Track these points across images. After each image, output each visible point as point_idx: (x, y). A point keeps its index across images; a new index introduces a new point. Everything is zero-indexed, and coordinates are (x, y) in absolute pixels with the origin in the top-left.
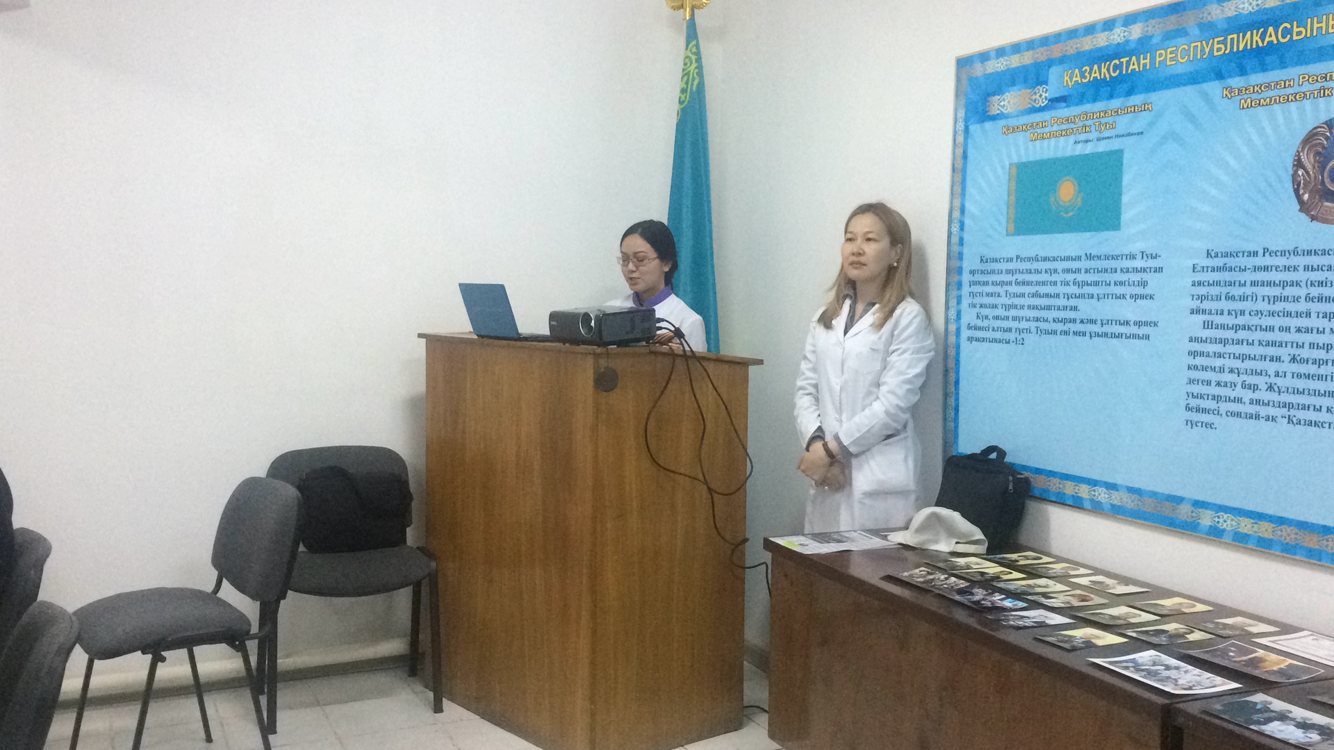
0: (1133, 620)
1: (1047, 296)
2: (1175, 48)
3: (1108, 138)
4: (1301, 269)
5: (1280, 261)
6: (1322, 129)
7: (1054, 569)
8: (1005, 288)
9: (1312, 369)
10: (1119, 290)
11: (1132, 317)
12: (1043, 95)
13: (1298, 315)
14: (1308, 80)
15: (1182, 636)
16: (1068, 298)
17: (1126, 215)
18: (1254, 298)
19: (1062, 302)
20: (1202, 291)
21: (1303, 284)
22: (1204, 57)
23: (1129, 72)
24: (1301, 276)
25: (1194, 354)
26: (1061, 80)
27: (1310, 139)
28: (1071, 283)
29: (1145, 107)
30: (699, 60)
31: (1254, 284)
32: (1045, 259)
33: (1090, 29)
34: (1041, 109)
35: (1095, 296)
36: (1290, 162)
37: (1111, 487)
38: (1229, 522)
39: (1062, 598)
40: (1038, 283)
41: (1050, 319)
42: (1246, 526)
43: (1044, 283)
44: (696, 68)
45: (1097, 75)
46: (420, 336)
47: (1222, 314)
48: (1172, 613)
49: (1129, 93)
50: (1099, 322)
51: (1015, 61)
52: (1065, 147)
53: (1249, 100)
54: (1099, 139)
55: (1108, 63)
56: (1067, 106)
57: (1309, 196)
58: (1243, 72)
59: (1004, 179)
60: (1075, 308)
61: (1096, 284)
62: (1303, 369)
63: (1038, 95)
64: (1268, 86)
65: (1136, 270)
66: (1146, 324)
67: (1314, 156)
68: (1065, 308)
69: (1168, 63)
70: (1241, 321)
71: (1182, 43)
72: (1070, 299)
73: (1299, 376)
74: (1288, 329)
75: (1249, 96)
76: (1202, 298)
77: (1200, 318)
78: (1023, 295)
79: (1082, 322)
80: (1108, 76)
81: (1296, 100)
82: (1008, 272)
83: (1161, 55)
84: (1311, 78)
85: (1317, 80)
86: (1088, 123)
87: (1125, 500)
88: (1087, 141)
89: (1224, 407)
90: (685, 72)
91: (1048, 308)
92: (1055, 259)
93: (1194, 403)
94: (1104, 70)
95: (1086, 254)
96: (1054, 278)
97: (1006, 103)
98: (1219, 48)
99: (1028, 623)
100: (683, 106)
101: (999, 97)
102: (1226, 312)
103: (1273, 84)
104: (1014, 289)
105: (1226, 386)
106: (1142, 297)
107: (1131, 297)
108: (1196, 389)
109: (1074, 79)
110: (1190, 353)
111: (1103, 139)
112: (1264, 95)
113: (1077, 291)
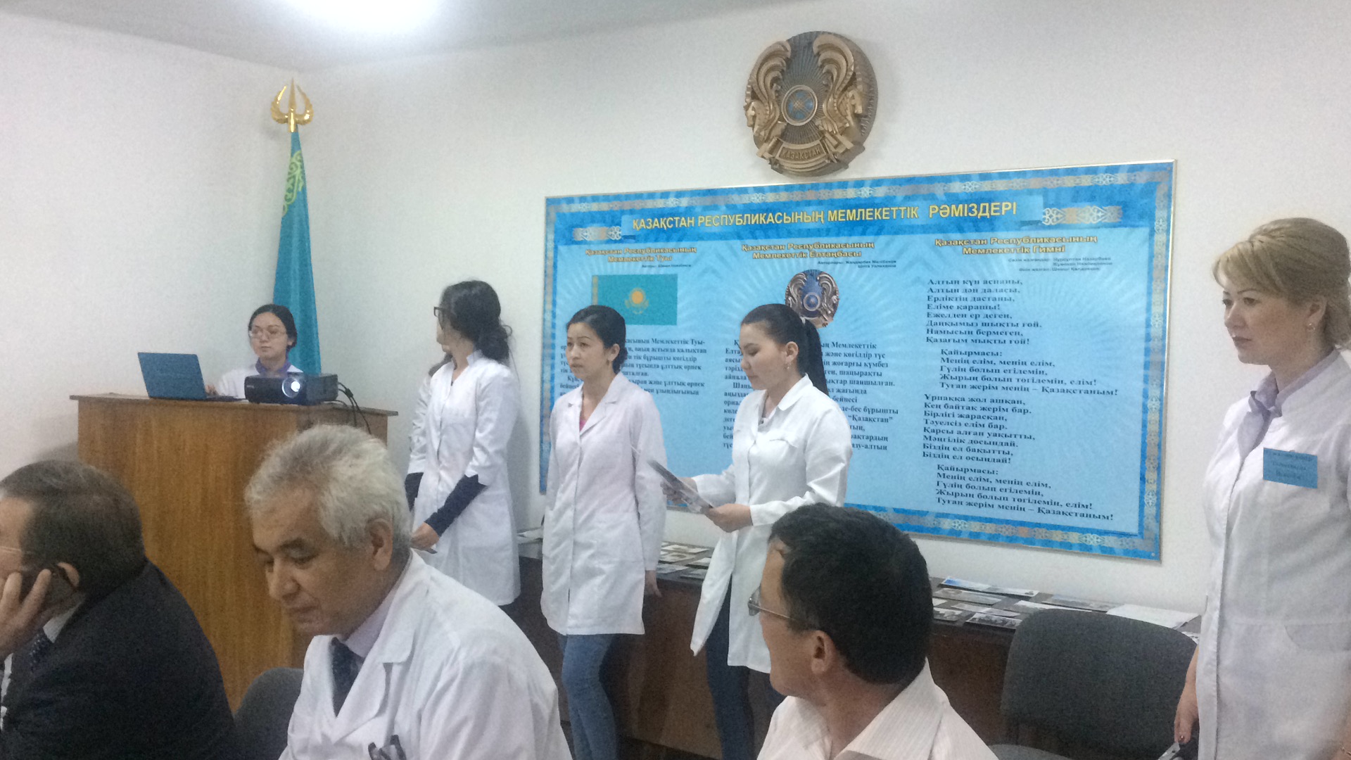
2: (711, 217)
3: (666, 266)
6: (802, 276)
10: (677, 363)
11: (687, 381)
12: (617, 233)
14: (793, 247)
17: (679, 317)
20: (732, 365)
22: (730, 224)
23: (680, 226)
26: (632, 224)
27: (795, 280)
28: (642, 358)
29: (692, 249)
30: (302, 167)
33: (651, 195)
34: (615, 242)
36: (784, 293)
45: (658, 225)
46: (72, 398)
49: (680, 240)
50: (663, 384)
51: (594, 207)
52: (636, 269)
53: (759, 254)
54: (659, 266)
55: (665, 219)
56: (636, 242)
58: (754, 237)
59: (588, 284)
60: (646, 374)
61: (660, 358)
63: (613, 232)
64: (770, 247)
65: (688, 351)
66: (696, 384)
67: (798, 291)
68: (638, 374)
69: (706, 225)
71: (716, 215)
72: (642, 368)
75: (759, 251)
76: (732, 369)
77: (732, 381)
79: (651, 383)
80: (665, 227)
81: (786, 257)
83: (701, 219)
85: (798, 248)
86: (651, 255)
88: (652, 266)
94: (662, 223)
95: (653, 339)
97: (588, 234)
98: (738, 221)
100: (289, 203)
101: (582, 229)
103: (773, 247)
106: (693, 367)
107: (685, 367)
109: (641, 225)
110: (725, 402)
111: (663, 266)
112: (767, 252)
113: (646, 362)
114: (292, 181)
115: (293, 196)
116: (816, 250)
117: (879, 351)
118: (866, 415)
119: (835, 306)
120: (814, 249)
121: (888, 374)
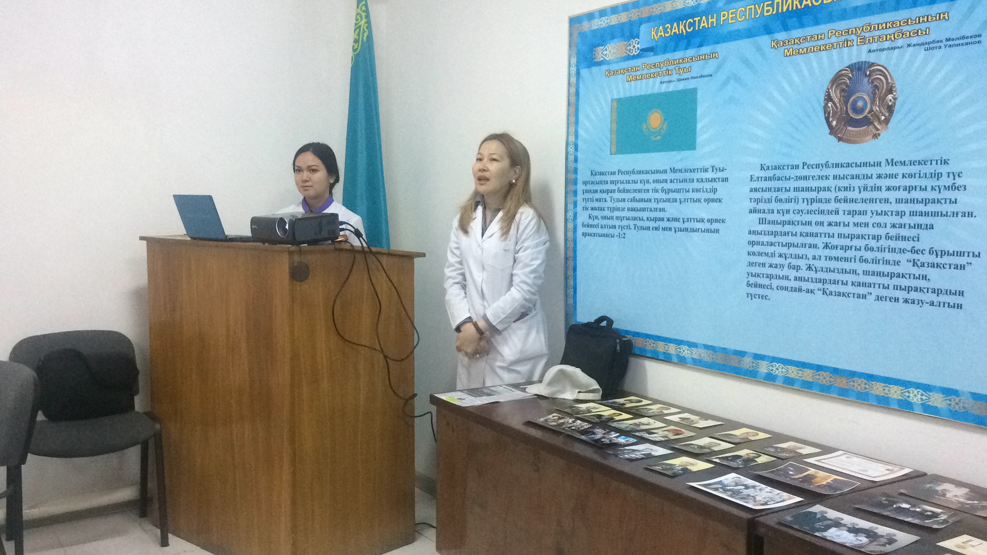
0: (716, 449)
1: (641, 200)
2: (735, 10)
3: (686, 79)
4: (831, 178)
5: (815, 172)
6: (846, 72)
7: (652, 409)
8: (610, 194)
9: (839, 253)
10: (696, 196)
11: (706, 216)
12: (636, 46)
13: (830, 212)
14: (835, 34)
15: (753, 460)
16: (658, 202)
17: (700, 139)
18: (796, 200)
19: (653, 205)
20: (758, 195)
21: (833, 189)
22: (757, 16)
23: (701, 28)
24: (831, 183)
25: (752, 243)
26: (650, 34)
27: (837, 79)
28: (660, 191)
29: (713, 55)
30: (368, 16)
31: (796, 189)
32: (640, 172)
34: (634, 57)
35: (678, 200)
36: (822, 97)
37: (692, 345)
38: (780, 370)
39: (660, 432)
40: (635, 191)
41: (645, 218)
42: (793, 372)
43: (640, 191)
44: (366, 22)
45: (677, 30)
46: (142, 238)
47: (773, 212)
48: (744, 441)
49: (701, 45)
50: (682, 220)
51: (614, 20)
52: (653, 86)
53: (791, 50)
54: (679, 80)
55: (685, 21)
56: (654, 55)
57: (837, 123)
58: (786, 28)
59: (607, 110)
60: (663, 210)
61: (678, 191)
62: (834, 253)
63: (632, 46)
64: (805, 39)
65: (708, 180)
66: (717, 221)
67: (840, 93)
68: (656, 210)
69: (730, 22)
70: (787, 217)
71: (740, 6)
72: (659, 203)
73: (831, 258)
74: (822, 224)
75: (791, 46)
76: (758, 201)
77: (757, 216)
78: (624, 200)
79: (668, 220)
80: (684, 31)
81: (826, 49)
82: (612, 182)
83: (724, 15)
84: (835, 32)
85: (842, 34)
86: (670, 68)
87: (703, 355)
88: (670, 82)
89: (775, 283)
90: (357, 26)
91: (643, 210)
92: (647, 172)
93: (752, 280)
94: (681, 27)
95: (671, 168)
96: (647, 186)
97: (608, 52)
98: (768, 10)
99: (638, 455)
100: (355, 53)
101: (602, 48)
102: (776, 211)
103: (809, 37)
104: (616, 195)
105: (776, 267)
106: (713, 200)
107: (705, 200)
108: (755, 270)
109: (659, 34)
110: (749, 243)
111: (682, 80)
112: (802, 46)
113: (664, 196)
114: (358, 32)
115: (358, 46)
116: (867, 35)
117: (952, 167)
118: (932, 259)
119: (891, 109)
120: (863, 34)
121: (965, 200)
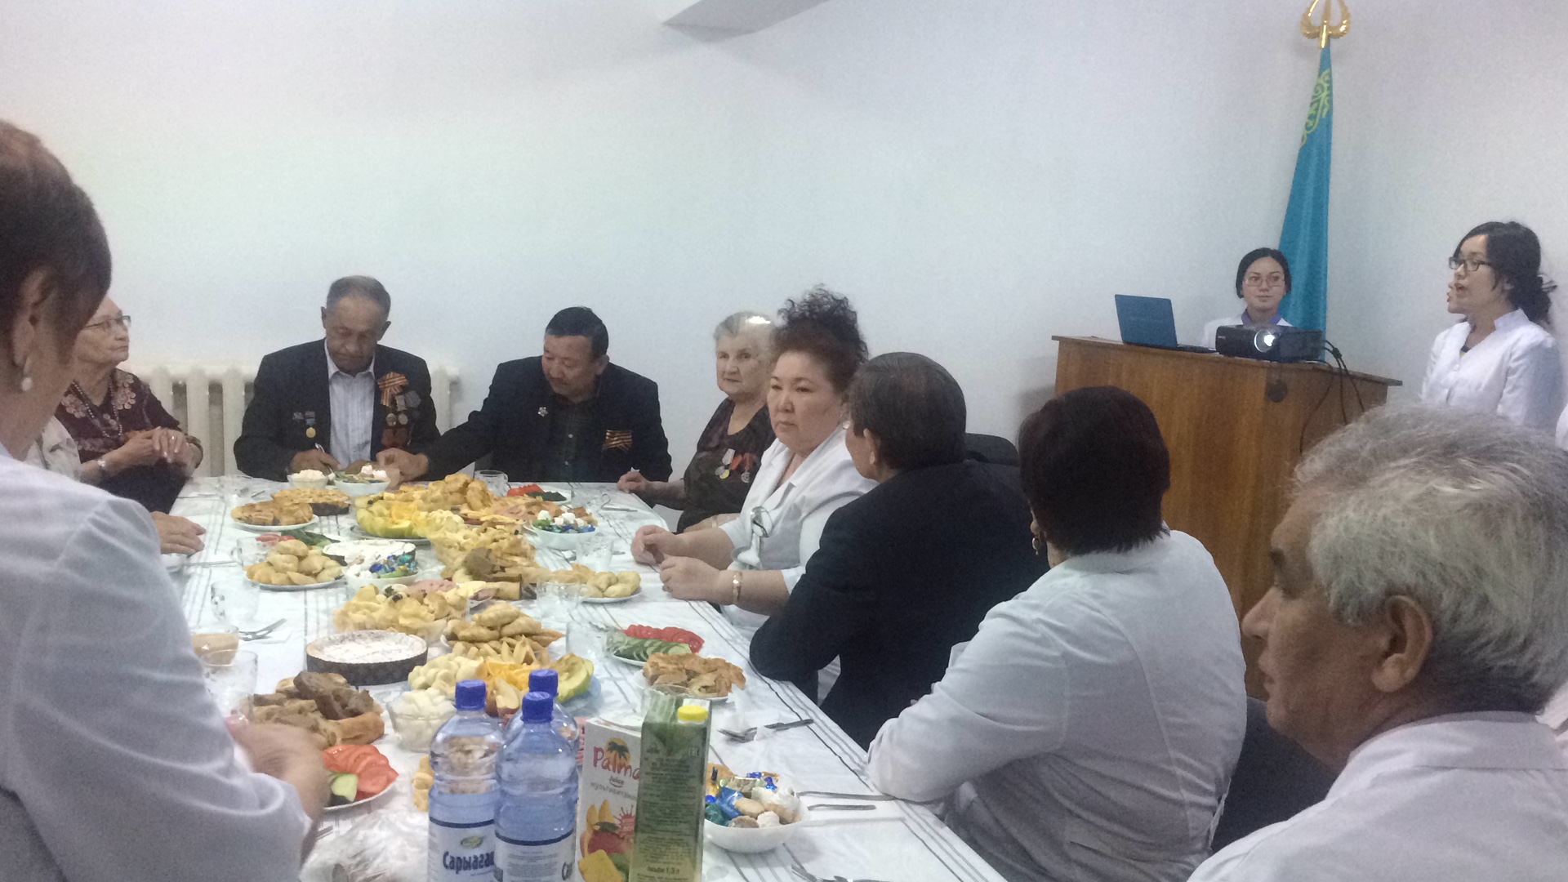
30: (1330, 88)
44: (1328, 95)
46: (1054, 338)
90: (1316, 99)
100: (1309, 132)
114: (1315, 105)
115: (1314, 124)
